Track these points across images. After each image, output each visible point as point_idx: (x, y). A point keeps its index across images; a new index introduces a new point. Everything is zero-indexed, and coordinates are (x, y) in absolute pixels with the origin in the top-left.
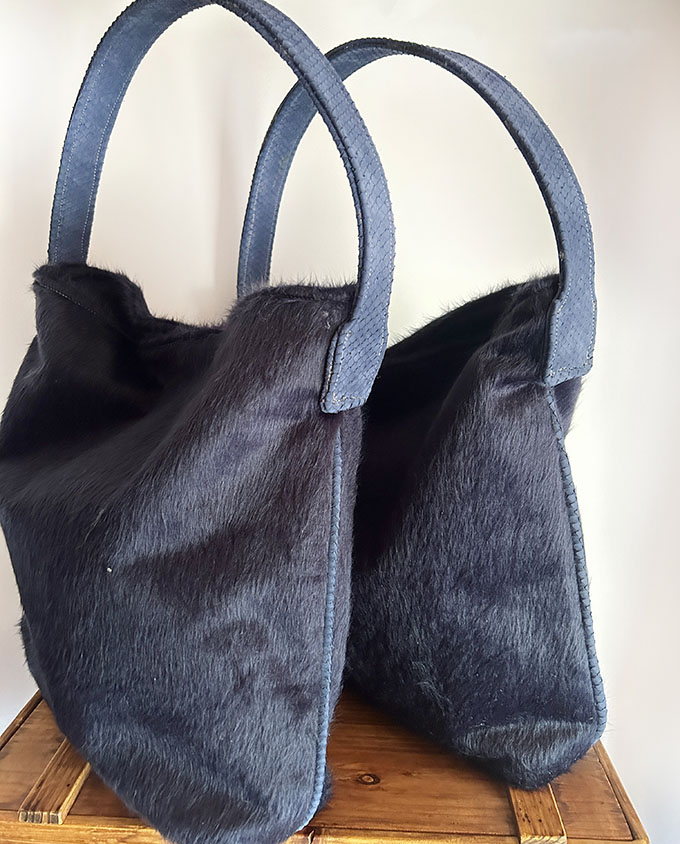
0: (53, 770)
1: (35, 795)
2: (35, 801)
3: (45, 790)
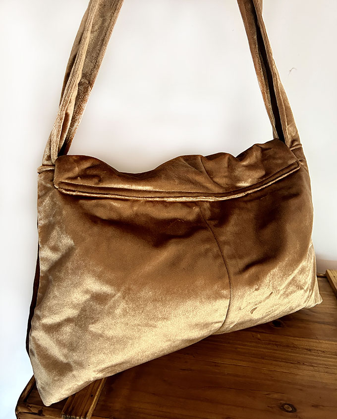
2: (71, 407)
3: (78, 398)
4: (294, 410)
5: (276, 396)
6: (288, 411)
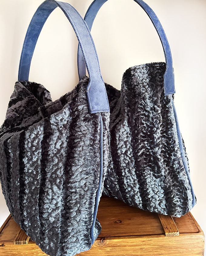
1: (18, 236)
3: (21, 234)
4: (121, 222)
5: (113, 219)
6: (118, 223)
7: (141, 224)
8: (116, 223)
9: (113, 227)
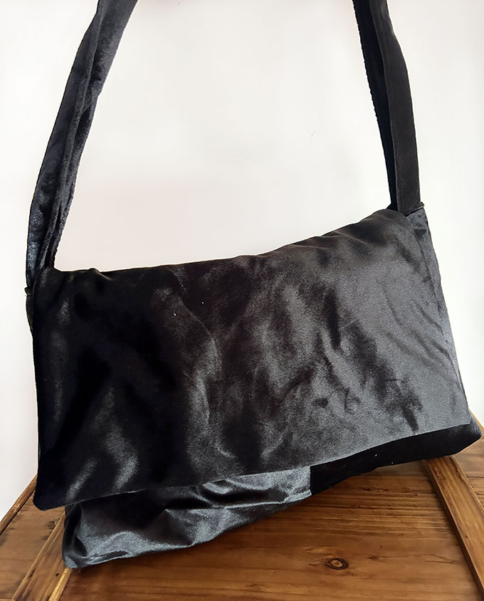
0: (43, 559)
1: (27, 585)
3: (36, 580)
4: (346, 565)
5: (321, 550)
6: (336, 568)
7: (412, 581)
8: (328, 565)
9: (322, 582)
